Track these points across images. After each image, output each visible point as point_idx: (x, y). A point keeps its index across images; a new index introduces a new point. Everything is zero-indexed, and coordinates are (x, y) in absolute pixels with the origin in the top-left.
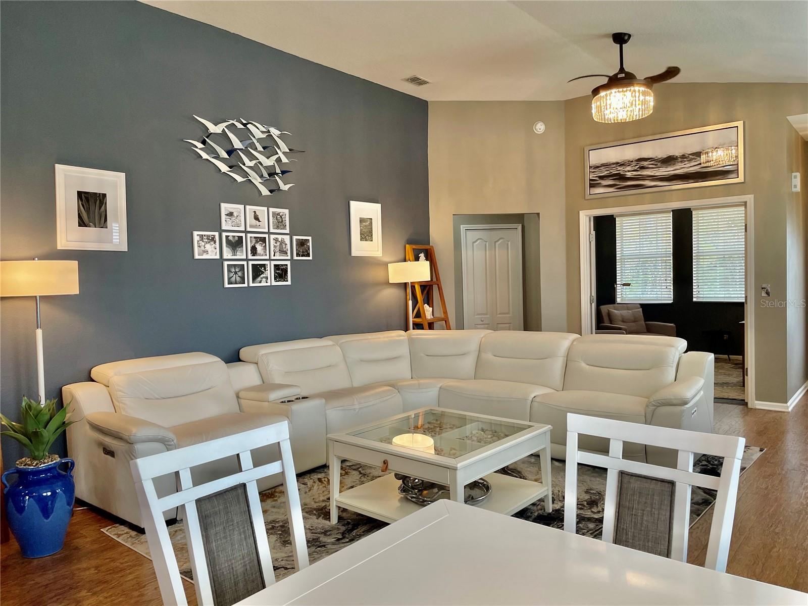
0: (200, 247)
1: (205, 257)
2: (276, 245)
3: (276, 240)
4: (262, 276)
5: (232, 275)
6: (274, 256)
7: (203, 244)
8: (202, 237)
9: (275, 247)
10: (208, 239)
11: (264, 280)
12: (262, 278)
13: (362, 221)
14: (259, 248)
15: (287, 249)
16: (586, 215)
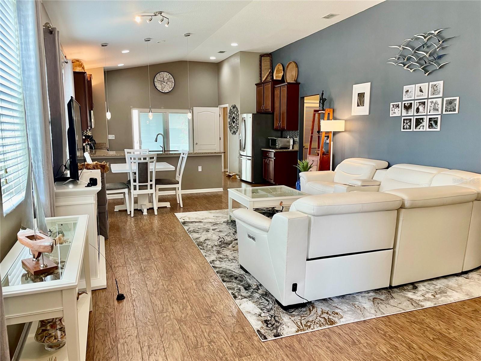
1: (394, 115)
3: (432, 102)
4: (421, 125)
6: (430, 112)
7: (394, 109)
10: (396, 106)
11: (422, 127)
14: (421, 108)
15: (439, 108)
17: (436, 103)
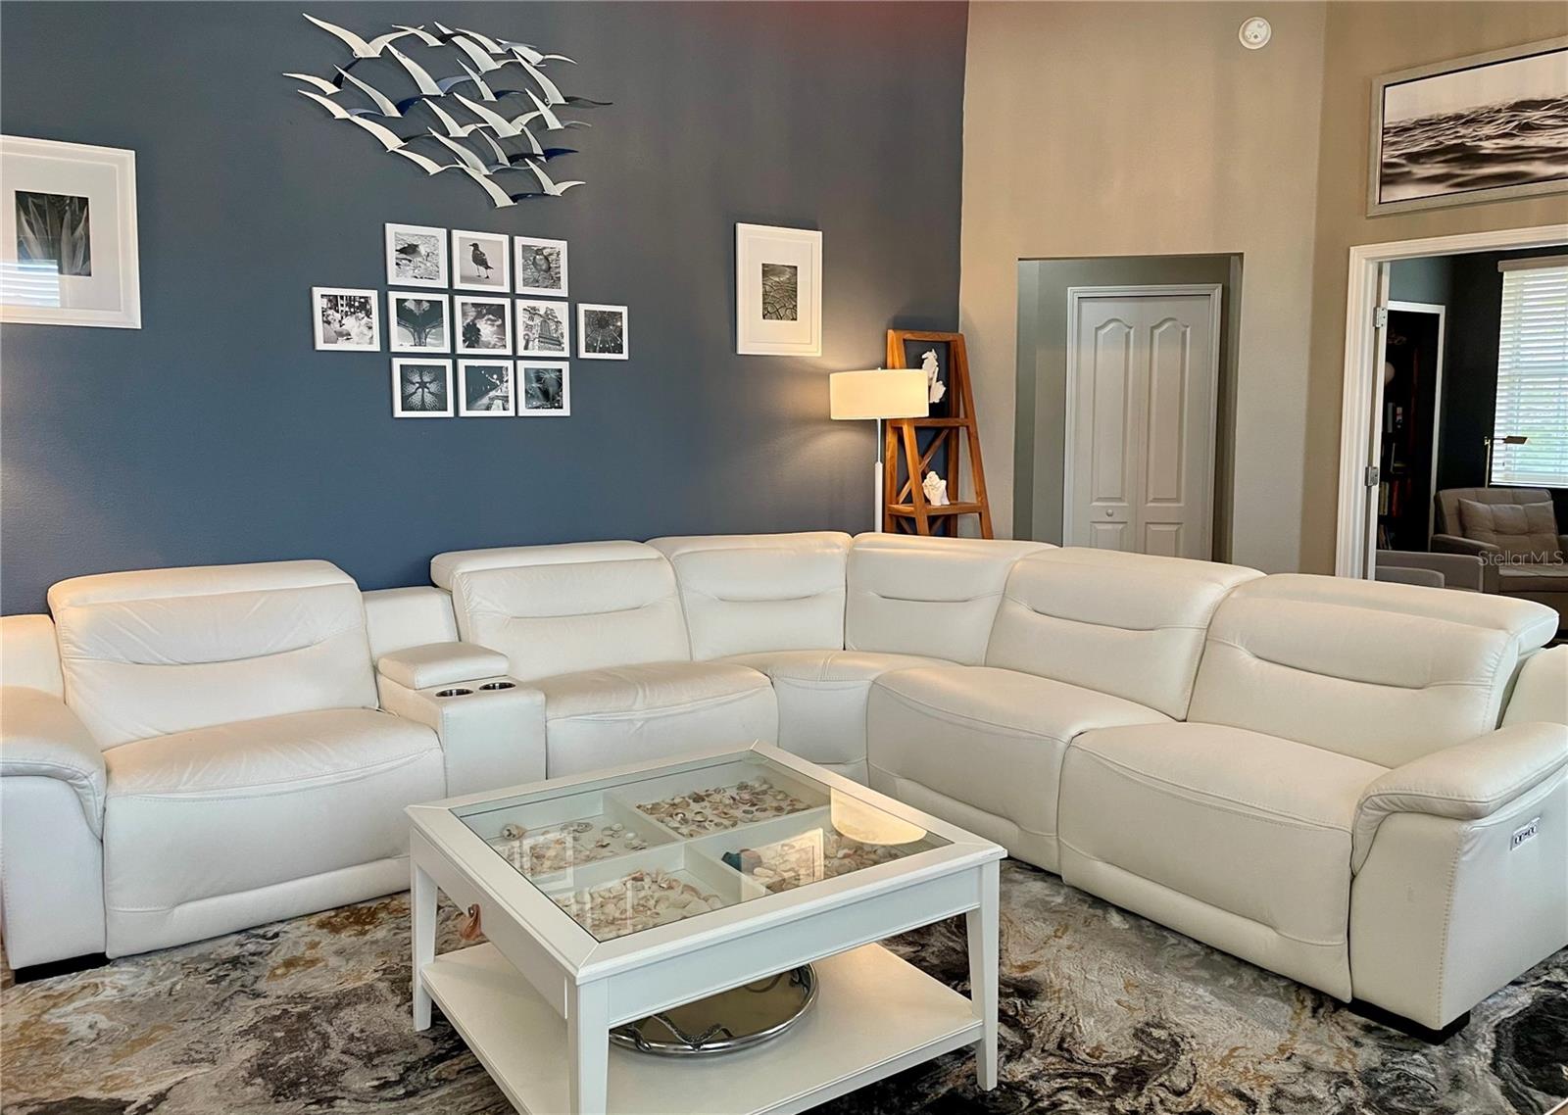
0: (329, 323)
1: (342, 345)
2: (531, 323)
3: (532, 312)
4: (492, 394)
5: (411, 389)
6: (526, 348)
7: (338, 316)
8: (333, 301)
9: (528, 327)
10: (350, 306)
11: (499, 402)
12: (492, 399)
13: (768, 270)
14: (486, 329)
15: (562, 334)
16: (1367, 259)
17: (549, 316)
